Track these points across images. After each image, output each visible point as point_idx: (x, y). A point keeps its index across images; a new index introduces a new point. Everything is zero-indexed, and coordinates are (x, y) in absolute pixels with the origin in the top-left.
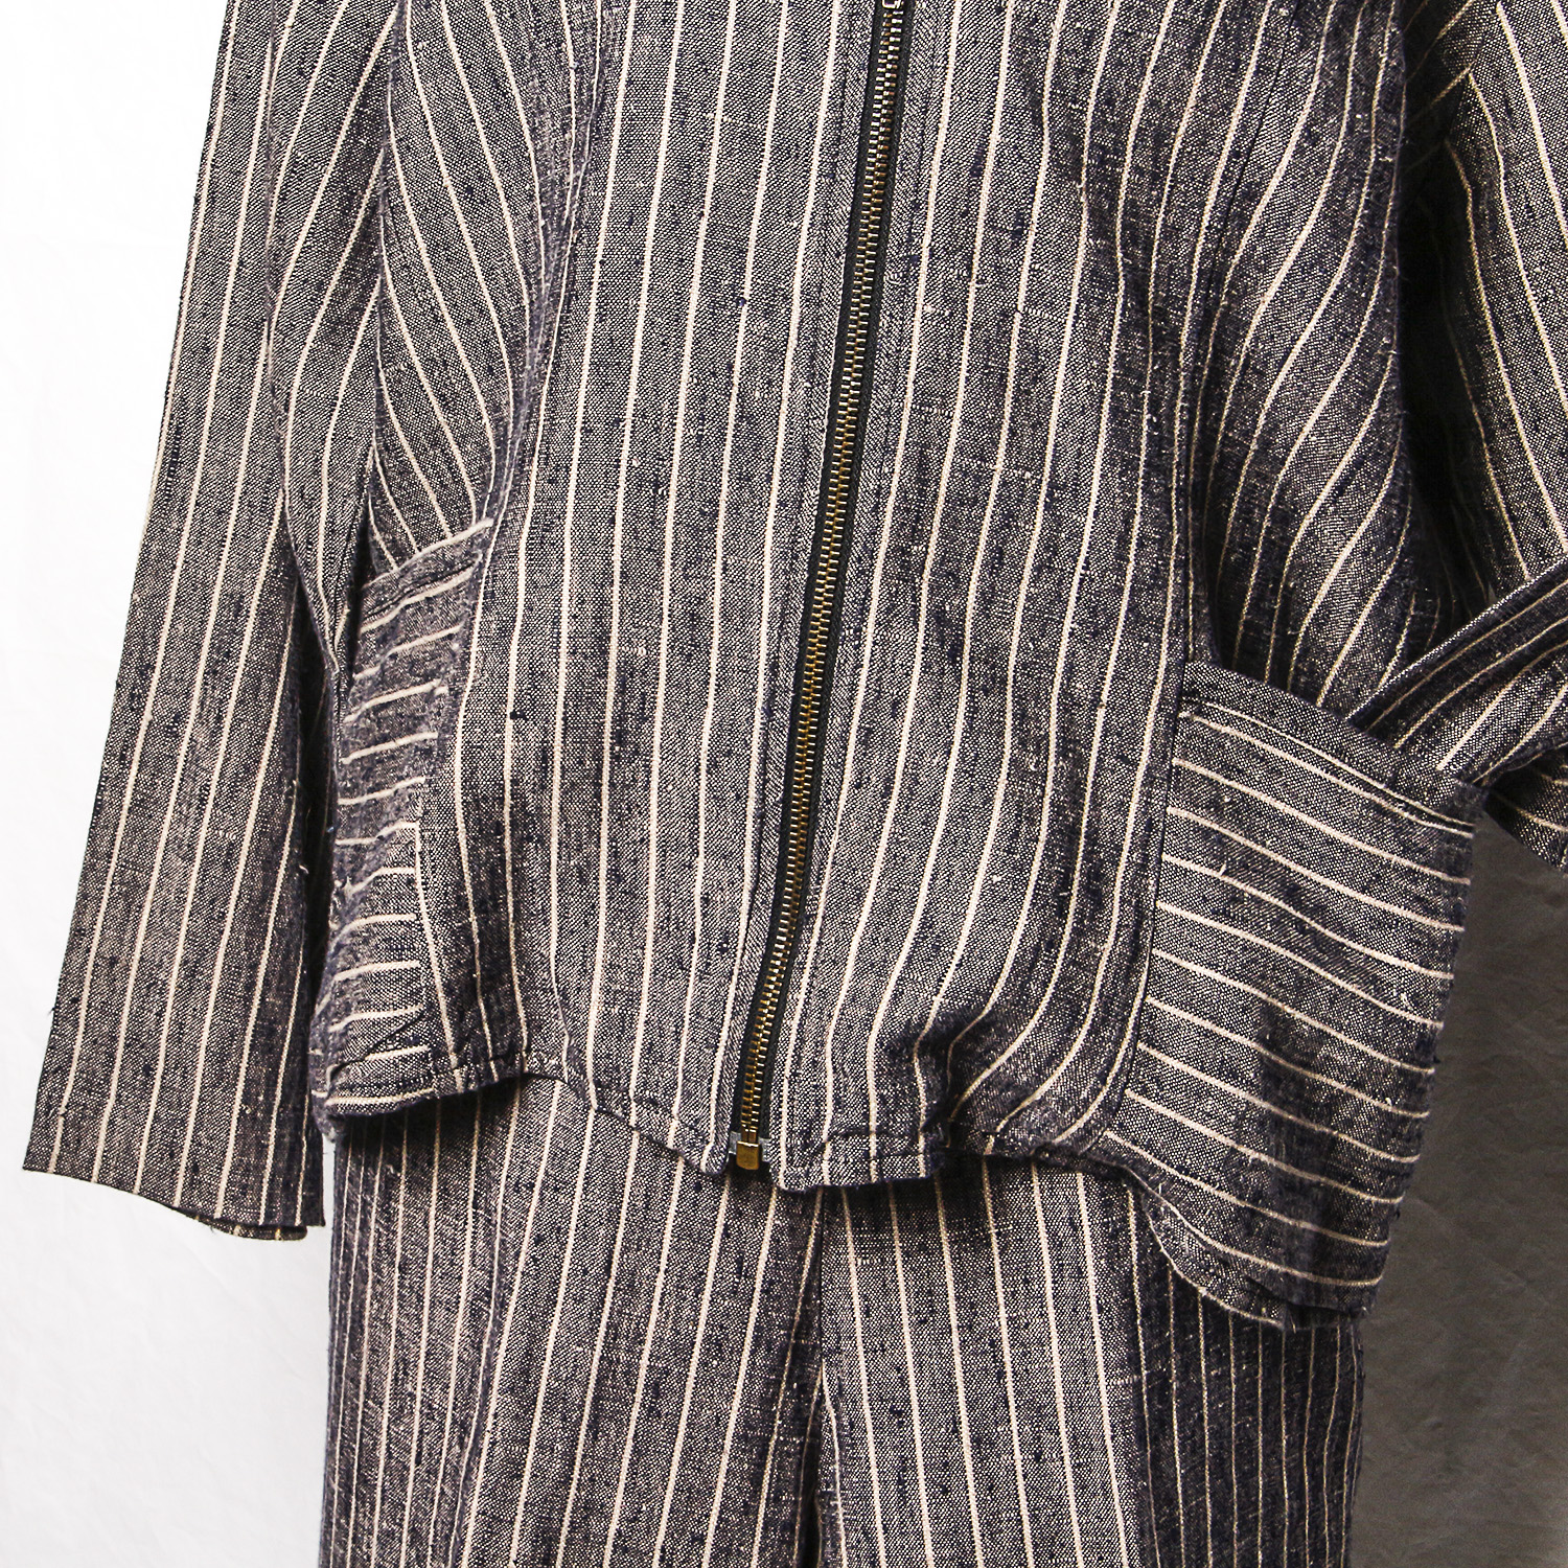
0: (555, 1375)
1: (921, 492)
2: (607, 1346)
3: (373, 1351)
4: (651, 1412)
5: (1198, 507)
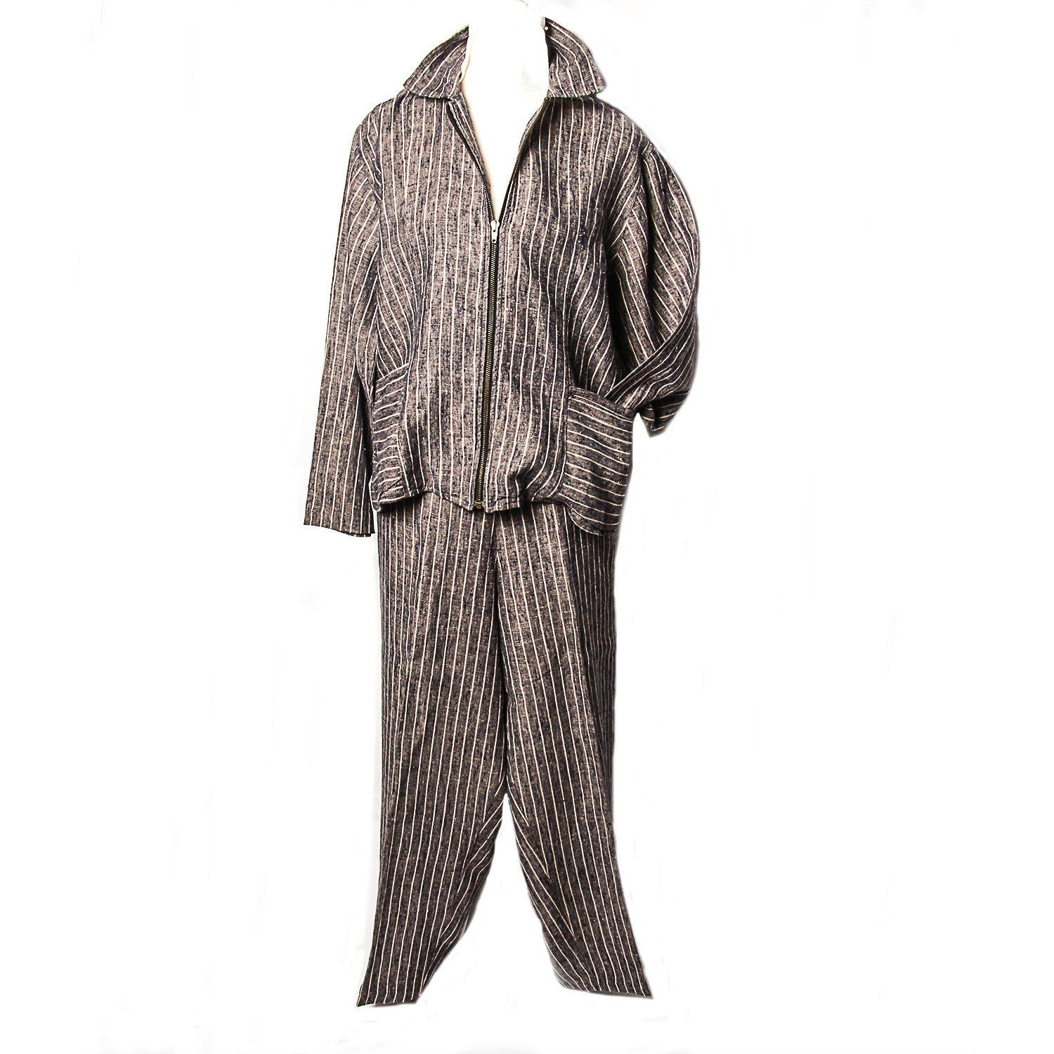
0: (436, 560)
1: (509, 351)
2: (448, 553)
3: (392, 559)
4: (459, 567)
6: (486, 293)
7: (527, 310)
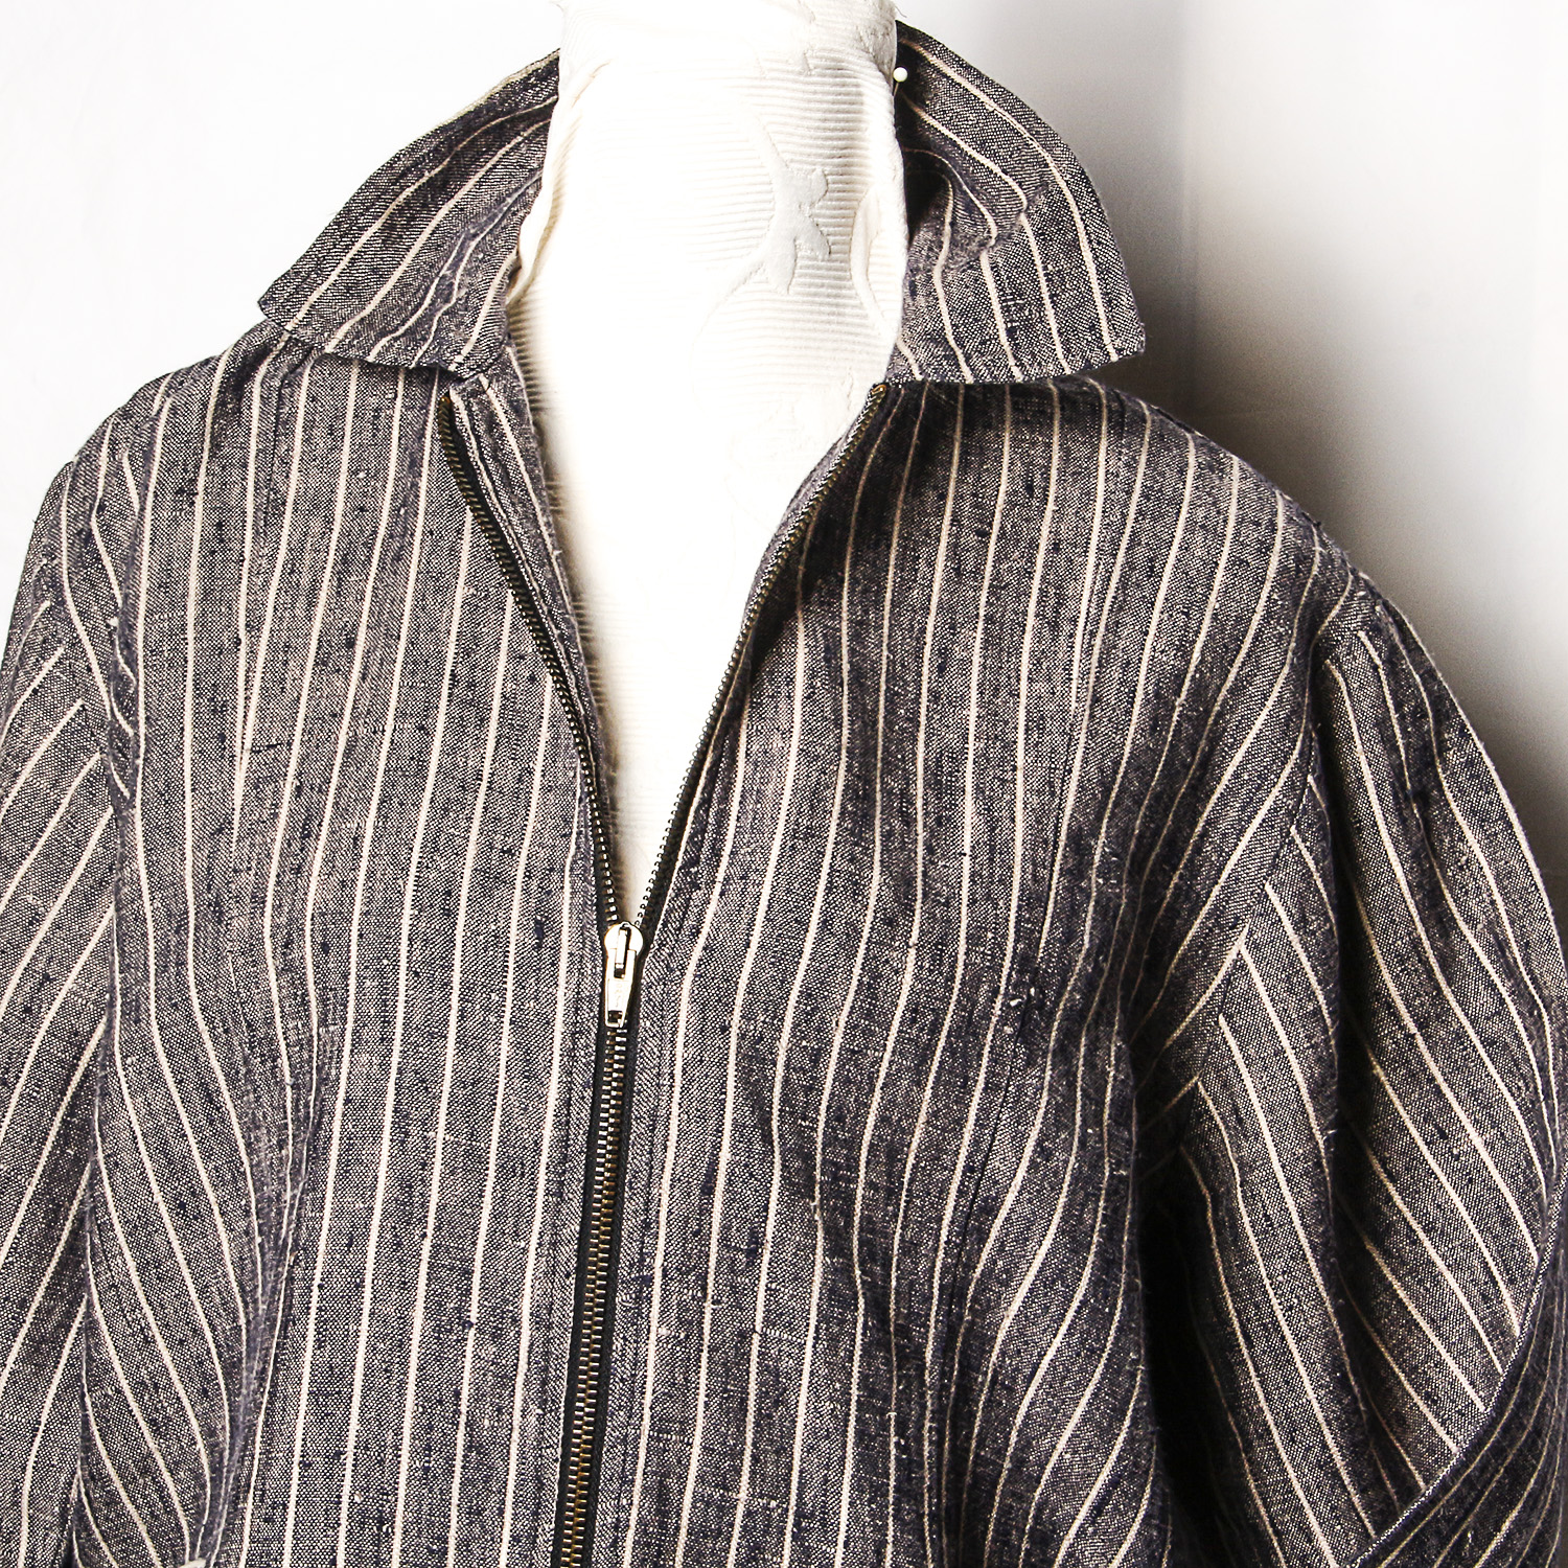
1: (662, 1525)
5: (953, 1532)
6: (568, 1253)
7: (756, 1338)
